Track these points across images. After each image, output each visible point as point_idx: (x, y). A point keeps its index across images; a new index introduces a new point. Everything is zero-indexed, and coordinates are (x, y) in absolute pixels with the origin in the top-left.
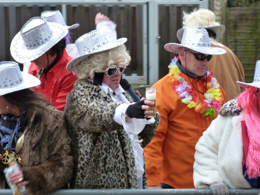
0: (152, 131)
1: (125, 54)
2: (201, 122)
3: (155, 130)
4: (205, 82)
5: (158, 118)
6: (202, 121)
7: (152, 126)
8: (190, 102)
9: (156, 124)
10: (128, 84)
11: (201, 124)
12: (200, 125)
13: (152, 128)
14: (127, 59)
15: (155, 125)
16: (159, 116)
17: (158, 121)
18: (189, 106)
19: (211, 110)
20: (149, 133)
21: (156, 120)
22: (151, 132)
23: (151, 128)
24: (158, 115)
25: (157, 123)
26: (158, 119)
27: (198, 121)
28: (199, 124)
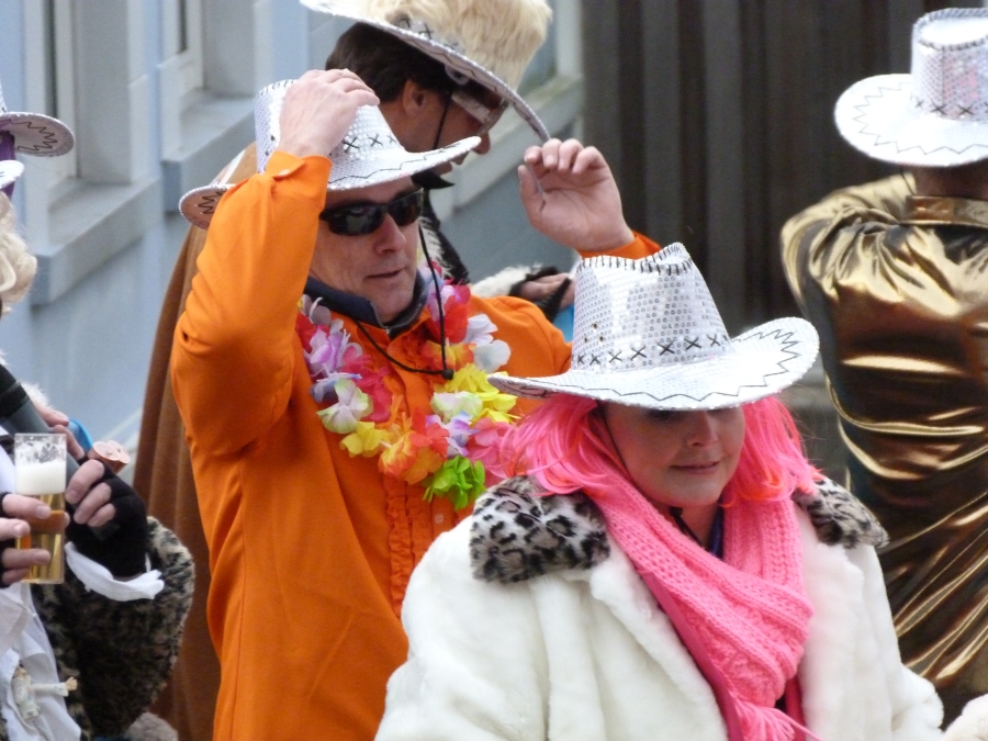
0: (149, 641)
1: (9, 242)
2: (407, 532)
3: (165, 637)
4: (436, 341)
5: (181, 574)
6: (410, 524)
7: (143, 617)
8: (355, 422)
9: (170, 606)
10: (13, 387)
11: (408, 542)
12: (404, 545)
13: (148, 623)
14: (17, 268)
15: (158, 608)
16: (187, 564)
17: (180, 589)
18: (352, 445)
19: (466, 465)
20: (133, 651)
21: (168, 583)
22: (144, 646)
23: (137, 623)
24: (181, 561)
25: (173, 599)
26: (182, 579)
27: (393, 526)
28: (395, 542)
